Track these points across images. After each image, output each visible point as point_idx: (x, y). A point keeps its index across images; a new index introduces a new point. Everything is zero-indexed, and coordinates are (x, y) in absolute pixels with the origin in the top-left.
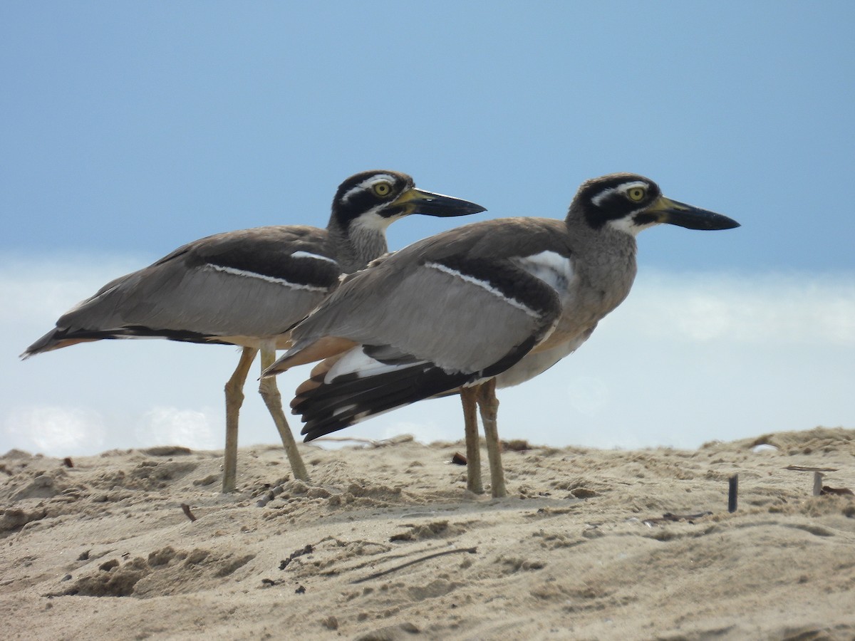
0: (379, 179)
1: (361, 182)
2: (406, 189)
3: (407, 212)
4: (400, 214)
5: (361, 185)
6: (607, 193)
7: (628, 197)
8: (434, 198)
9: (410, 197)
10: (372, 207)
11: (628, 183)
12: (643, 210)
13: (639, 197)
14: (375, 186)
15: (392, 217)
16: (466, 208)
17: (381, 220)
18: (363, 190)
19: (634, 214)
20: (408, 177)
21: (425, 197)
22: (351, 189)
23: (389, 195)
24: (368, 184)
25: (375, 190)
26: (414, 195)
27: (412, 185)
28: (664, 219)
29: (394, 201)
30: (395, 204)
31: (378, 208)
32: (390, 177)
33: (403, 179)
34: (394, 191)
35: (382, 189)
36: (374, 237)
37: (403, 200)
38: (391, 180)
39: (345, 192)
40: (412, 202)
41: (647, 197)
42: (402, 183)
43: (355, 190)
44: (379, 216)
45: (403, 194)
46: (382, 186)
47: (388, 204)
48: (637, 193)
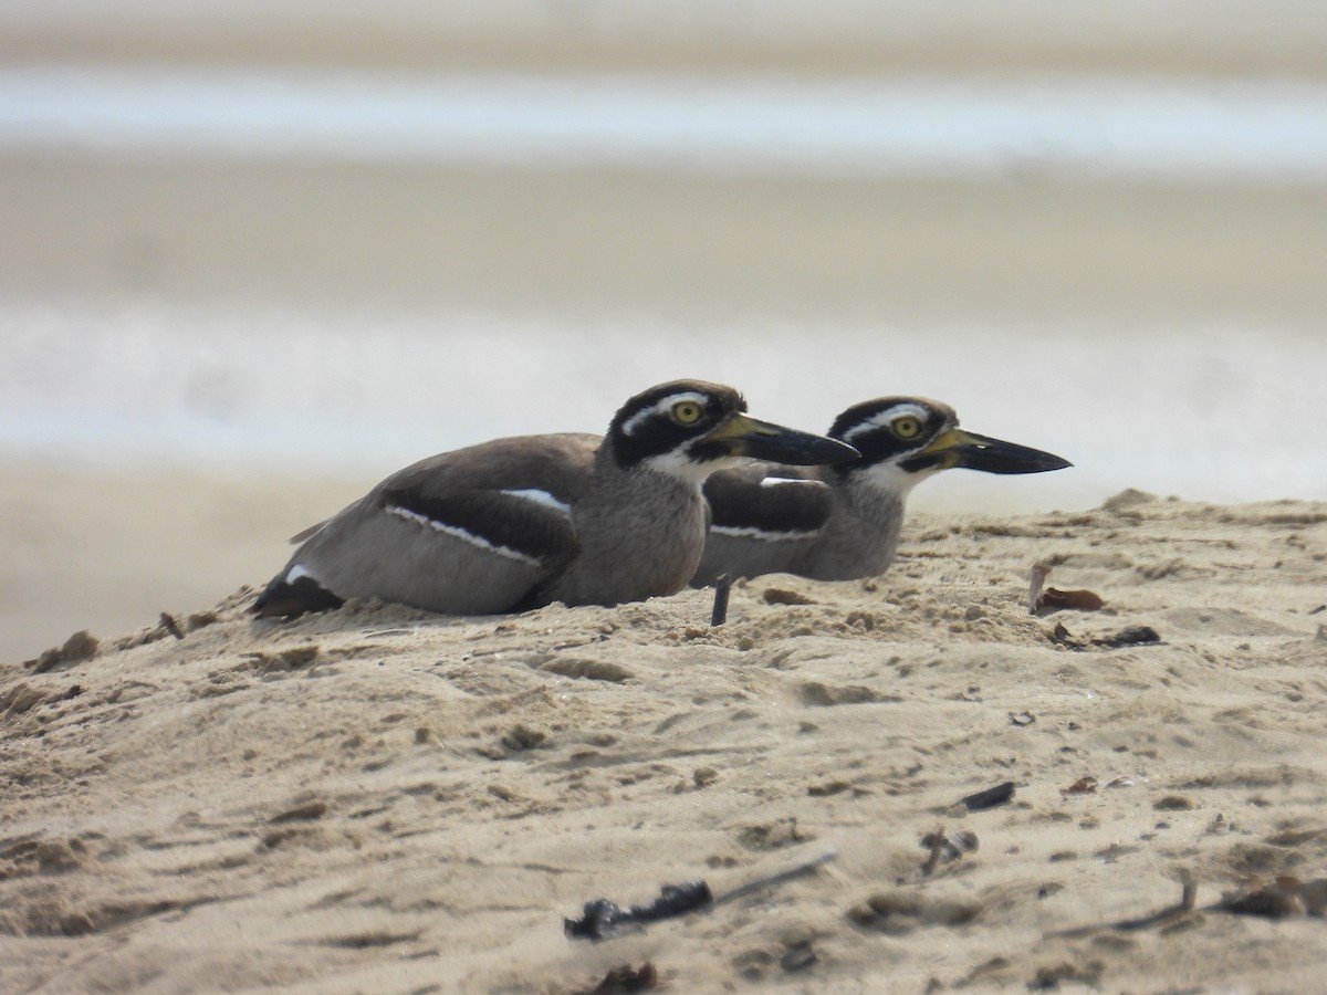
0: (901, 412)
1: (873, 415)
2: (944, 429)
3: (946, 464)
4: (935, 466)
5: (874, 420)
6: (643, 414)
7: (674, 419)
8: (988, 444)
9: (951, 441)
10: (891, 455)
11: (673, 396)
12: (701, 437)
13: (693, 417)
14: (895, 422)
15: (922, 472)
16: (1040, 462)
17: (904, 476)
18: (876, 427)
19: (686, 445)
20: (948, 409)
21: (975, 442)
22: (856, 425)
23: (919, 437)
24: (884, 419)
25: (895, 430)
26: (957, 439)
27: (955, 421)
28: (740, 449)
29: (925, 446)
30: (928, 451)
31: (899, 457)
32: (919, 409)
33: (939, 411)
34: (925, 432)
35: (907, 427)
36: (887, 501)
37: (939, 447)
38: (922, 414)
39: (847, 429)
40: (954, 449)
41: (706, 417)
42: (939, 418)
43: (864, 427)
44: (900, 470)
45: (939, 436)
46: (907, 422)
47: (915, 451)
48: (688, 412)
